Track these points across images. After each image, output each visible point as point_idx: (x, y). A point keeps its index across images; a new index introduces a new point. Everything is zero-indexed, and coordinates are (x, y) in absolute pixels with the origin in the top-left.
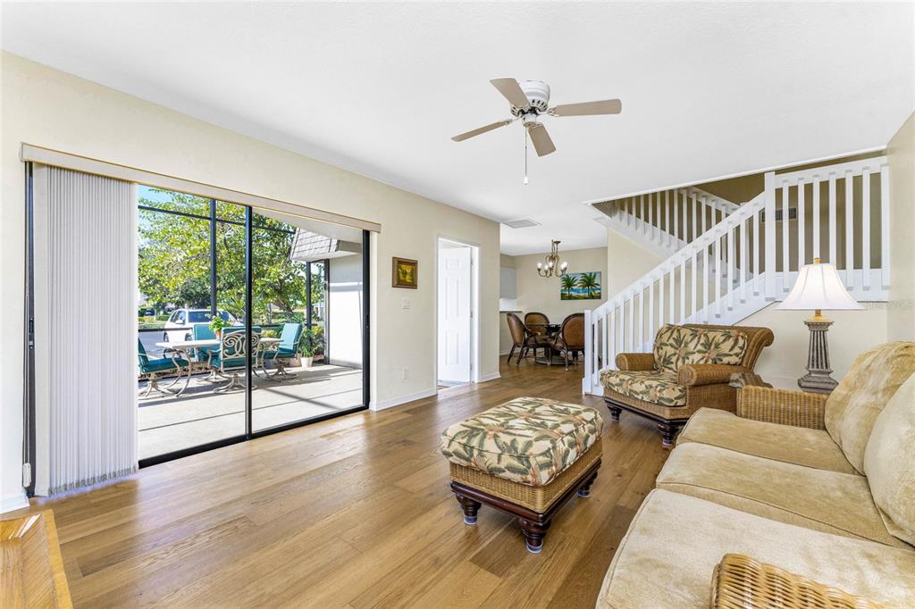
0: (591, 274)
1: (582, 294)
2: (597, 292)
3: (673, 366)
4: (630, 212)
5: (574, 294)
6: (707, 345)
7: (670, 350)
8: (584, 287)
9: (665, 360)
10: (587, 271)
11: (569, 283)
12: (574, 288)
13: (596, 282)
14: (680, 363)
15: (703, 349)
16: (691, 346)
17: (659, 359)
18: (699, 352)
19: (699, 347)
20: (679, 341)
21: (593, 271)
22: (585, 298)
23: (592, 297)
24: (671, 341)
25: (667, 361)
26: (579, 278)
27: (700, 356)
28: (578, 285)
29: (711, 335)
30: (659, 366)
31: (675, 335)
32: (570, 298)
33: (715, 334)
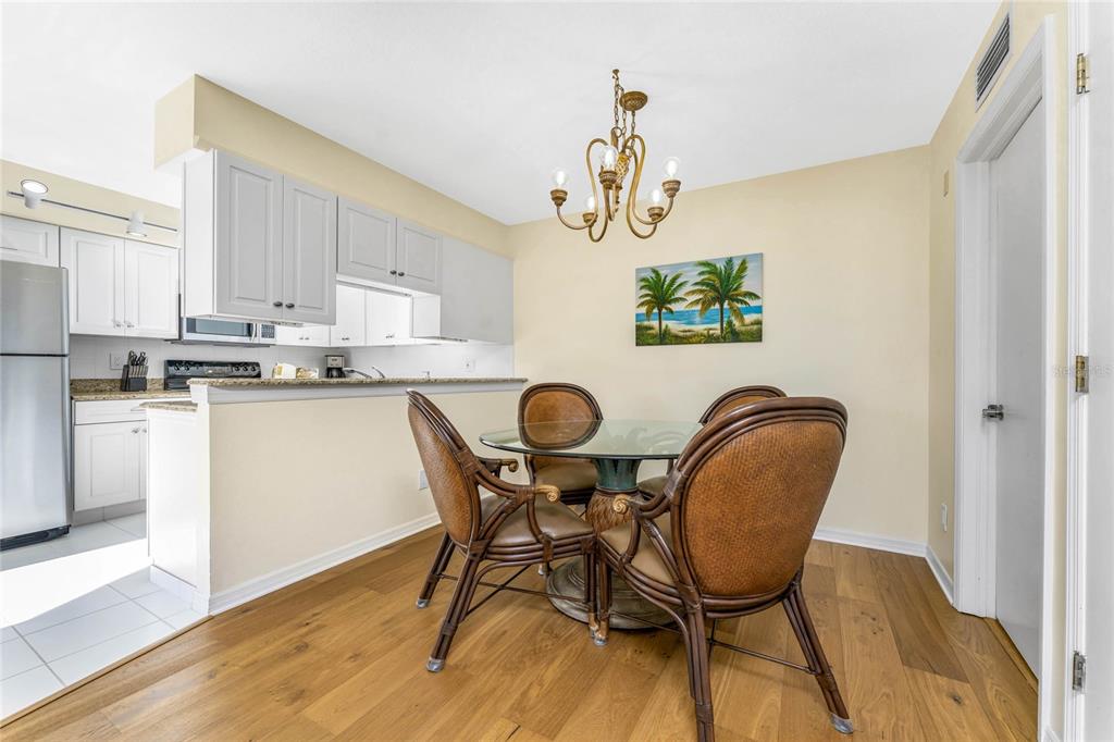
0: (730, 261)
1: (700, 328)
2: (749, 318)
5: (675, 326)
8: (706, 304)
10: (717, 252)
11: (658, 292)
12: (675, 307)
13: (744, 289)
21: (736, 251)
22: (710, 339)
23: (732, 336)
26: (692, 277)
28: (686, 300)
32: (665, 338)
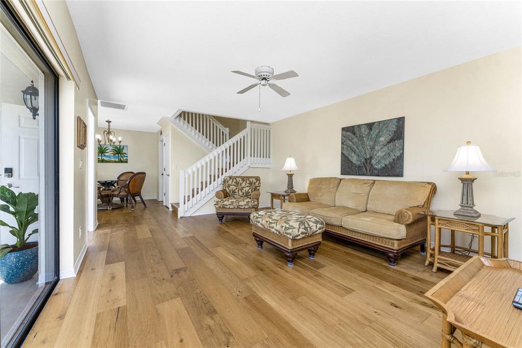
0: (120, 146)
1: (113, 159)
2: (125, 158)
3: (237, 194)
4: (185, 119)
5: (106, 158)
6: (251, 184)
7: (234, 188)
8: (114, 154)
9: (233, 192)
10: (117, 144)
11: (101, 150)
12: (105, 154)
13: (124, 152)
14: (240, 192)
15: (249, 185)
16: (243, 185)
17: (230, 191)
18: (247, 186)
19: (247, 185)
20: (237, 183)
21: (122, 144)
22: (115, 162)
23: (121, 162)
24: (233, 183)
25: (234, 192)
26: (111, 148)
27: (248, 188)
29: (251, 180)
30: (231, 194)
31: (235, 181)
32: (102, 161)
33: (252, 179)
